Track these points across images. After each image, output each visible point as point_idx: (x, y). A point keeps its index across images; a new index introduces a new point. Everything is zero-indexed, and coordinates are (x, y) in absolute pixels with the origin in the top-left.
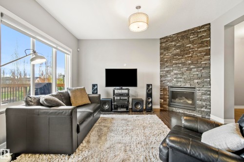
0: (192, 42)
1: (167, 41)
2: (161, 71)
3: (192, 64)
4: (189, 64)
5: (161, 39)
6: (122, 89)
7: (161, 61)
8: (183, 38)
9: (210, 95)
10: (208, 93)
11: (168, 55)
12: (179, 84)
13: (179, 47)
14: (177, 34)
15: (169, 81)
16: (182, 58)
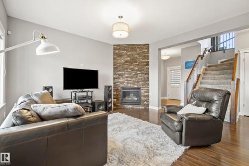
0: (138, 54)
1: (119, 49)
2: (114, 74)
3: (138, 70)
4: (137, 70)
5: (114, 45)
6: (82, 91)
7: (114, 65)
8: (132, 49)
9: (149, 92)
10: (148, 91)
11: (121, 61)
12: (129, 86)
13: (129, 56)
14: (128, 45)
15: (121, 83)
16: (131, 65)
